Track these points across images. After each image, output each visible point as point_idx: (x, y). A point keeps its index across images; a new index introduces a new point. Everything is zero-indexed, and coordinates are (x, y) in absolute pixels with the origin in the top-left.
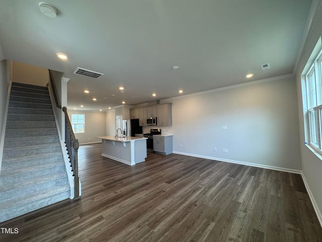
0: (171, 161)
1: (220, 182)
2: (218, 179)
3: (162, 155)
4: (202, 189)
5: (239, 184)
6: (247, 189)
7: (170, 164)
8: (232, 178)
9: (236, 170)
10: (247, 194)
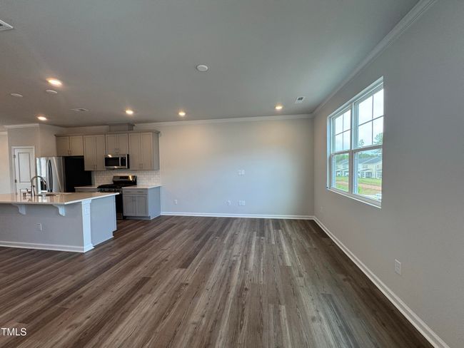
0: (166, 230)
1: (253, 246)
2: (249, 243)
3: (144, 222)
4: (240, 262)
5: (274, 243)
6: (285, 247)
7: (167, 234)
8: (262, 238)
9: (259, 226)
10: (289, 253)
